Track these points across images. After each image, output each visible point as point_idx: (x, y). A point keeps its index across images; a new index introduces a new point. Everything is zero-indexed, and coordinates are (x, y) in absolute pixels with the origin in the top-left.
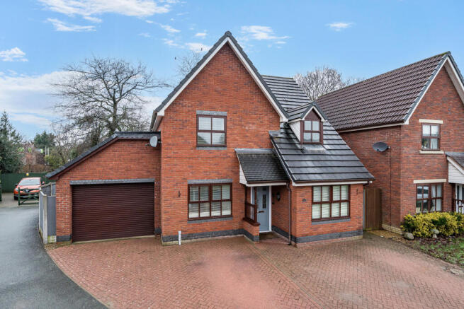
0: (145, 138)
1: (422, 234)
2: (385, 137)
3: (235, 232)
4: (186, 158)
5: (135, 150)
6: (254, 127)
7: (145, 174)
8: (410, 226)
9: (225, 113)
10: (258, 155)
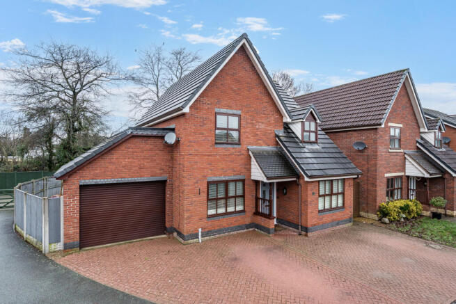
0: (160, 134)
1: (394, 218)
2: (363, 137)
3: (248, 226)
4: (206, 155)
5: (148, 147)
6: (262, 126)
7: (158, 172)
8: (384, 213)
9: (239, 112)
10: (268, 152)
